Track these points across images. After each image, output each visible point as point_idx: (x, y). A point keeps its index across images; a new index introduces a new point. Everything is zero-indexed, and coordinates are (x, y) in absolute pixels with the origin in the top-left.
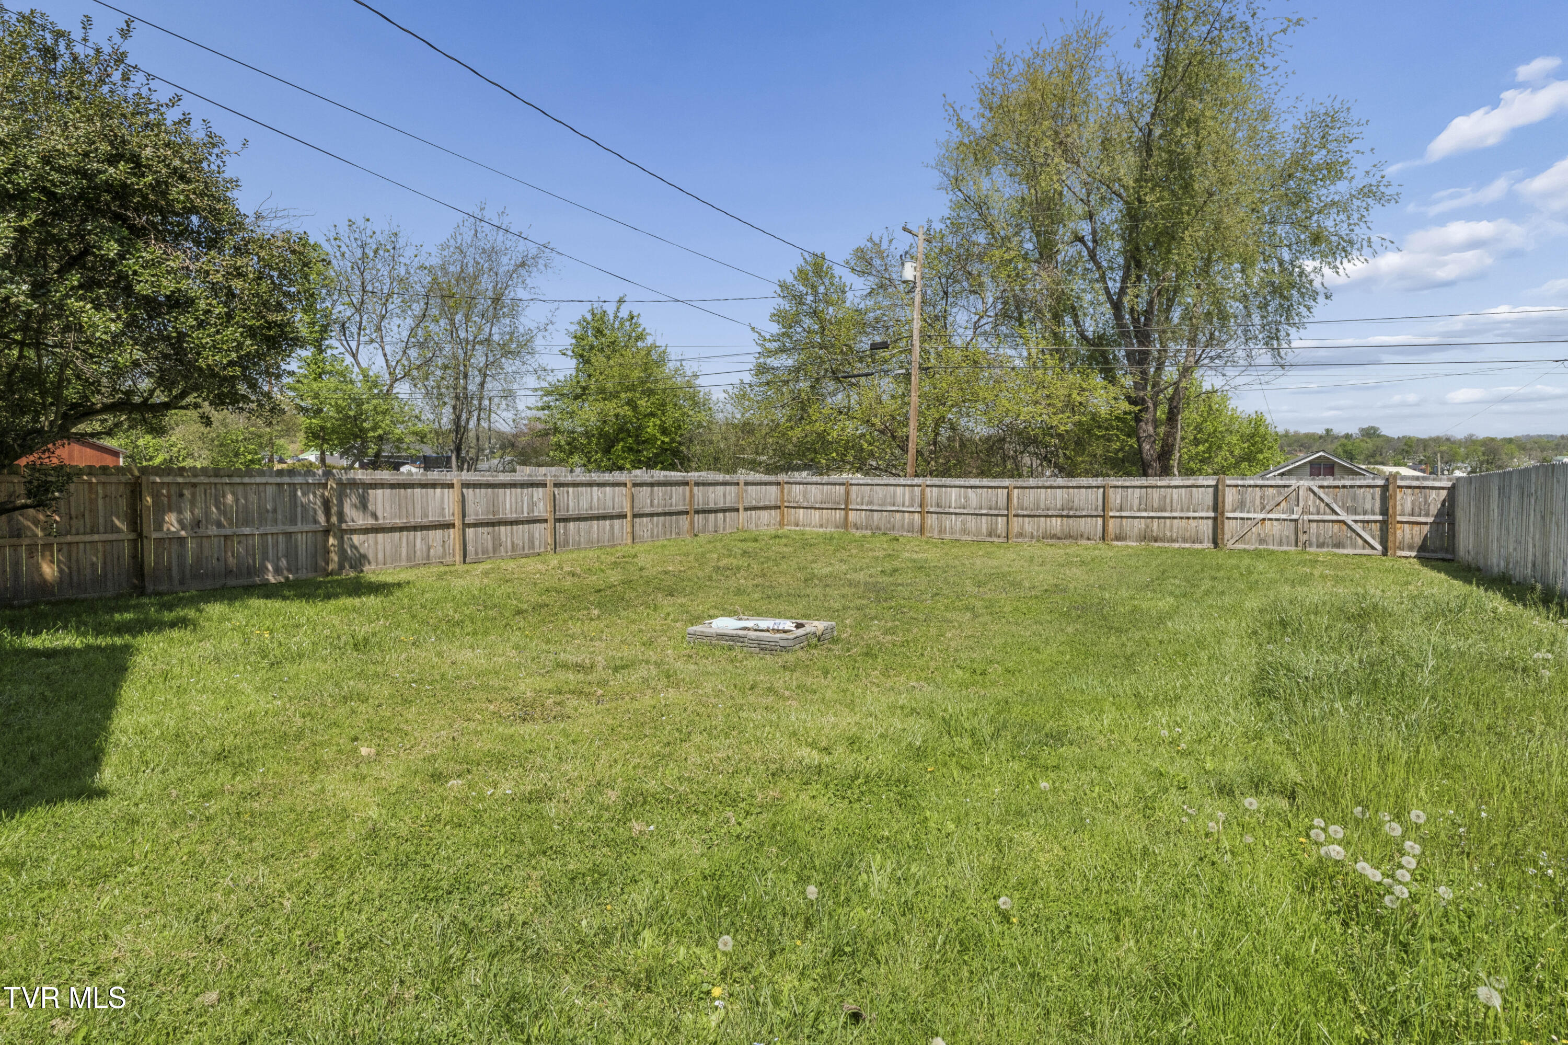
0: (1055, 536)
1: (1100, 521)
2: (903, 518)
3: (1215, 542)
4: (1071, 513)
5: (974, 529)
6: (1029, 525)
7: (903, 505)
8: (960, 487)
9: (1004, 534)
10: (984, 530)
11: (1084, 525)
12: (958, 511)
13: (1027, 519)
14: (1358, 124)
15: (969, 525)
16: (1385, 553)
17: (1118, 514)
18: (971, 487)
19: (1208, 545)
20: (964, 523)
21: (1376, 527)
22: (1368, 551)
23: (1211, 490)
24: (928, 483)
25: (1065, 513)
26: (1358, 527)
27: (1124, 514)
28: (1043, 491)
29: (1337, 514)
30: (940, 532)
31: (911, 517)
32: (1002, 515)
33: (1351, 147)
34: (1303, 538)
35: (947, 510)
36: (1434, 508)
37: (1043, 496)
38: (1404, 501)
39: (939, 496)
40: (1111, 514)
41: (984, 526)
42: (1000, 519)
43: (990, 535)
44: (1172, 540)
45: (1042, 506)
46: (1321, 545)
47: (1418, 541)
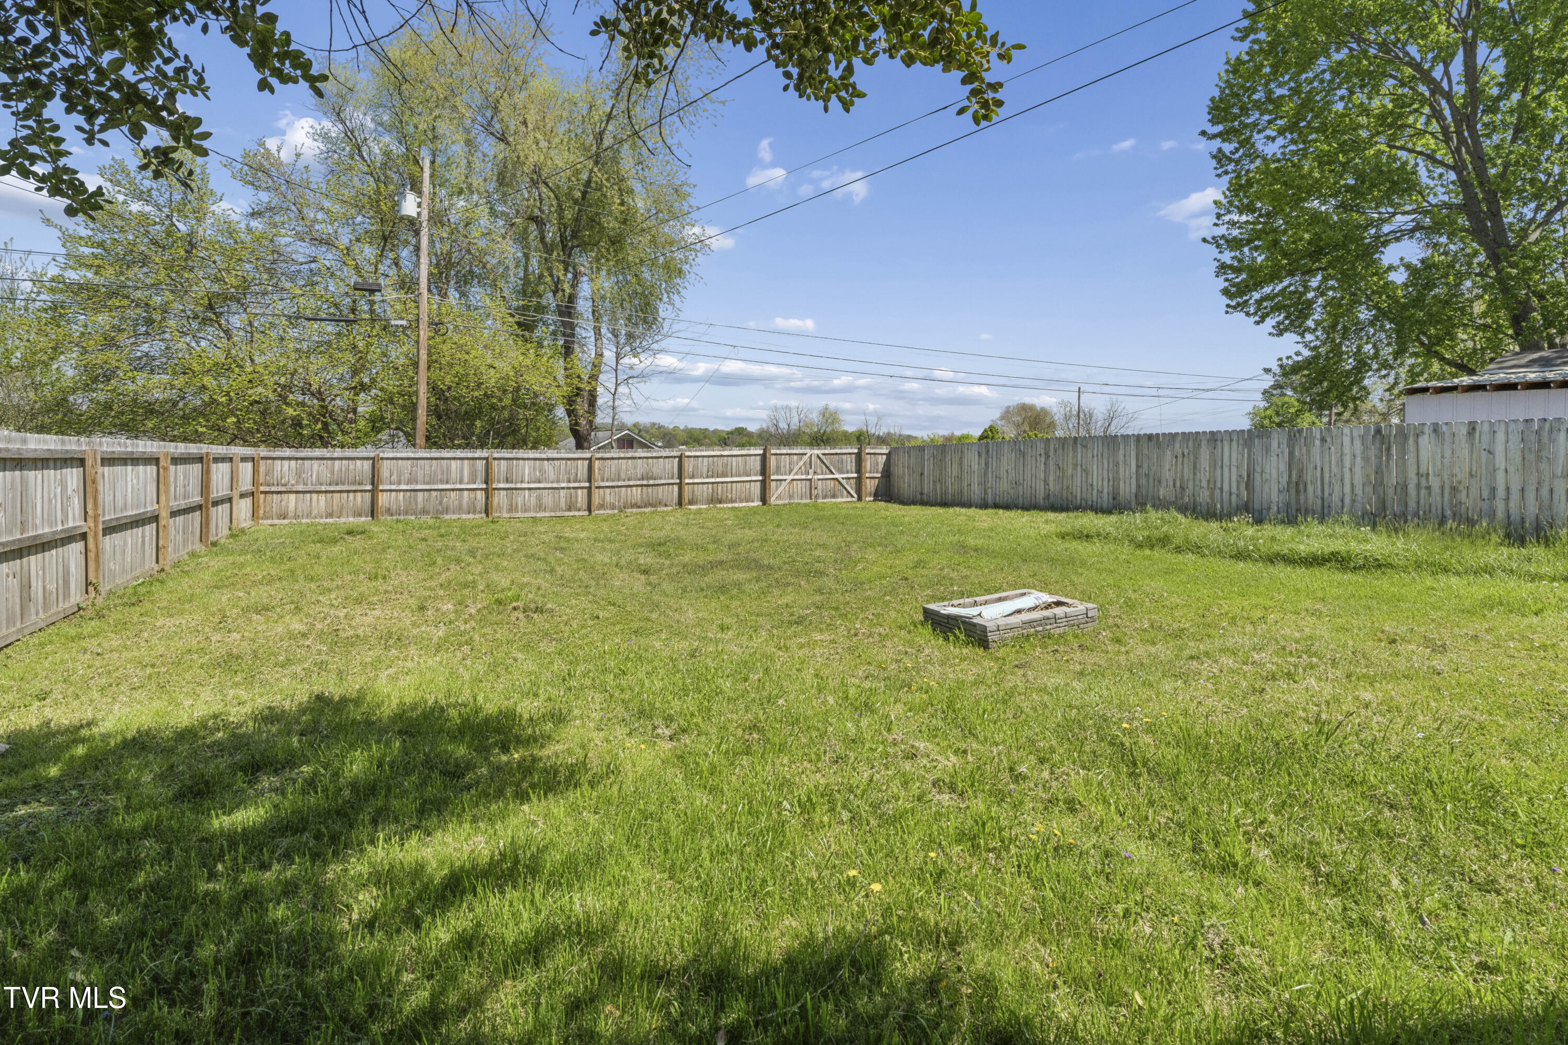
0: (635, 506)
1: (676, 488)
2: (461, 497)
3: (763, 500)
4: (651, 482)
5: (550, 504)
6: (609, 496)
7: (461, 482)
8: (535, 459)
9: (585, 507)
10: (563, 504)
11: (661, 492)
12: (532, 485)
13: (608, 491)
15: (545, 501)
16: (859, 500)
17: (691, 481)
18: (548, 459)
19: (757, 503)
20: (539, 499)
21: (853, 481)
22: (850, 499)
23: (758, 458)
24: (496, 455)
25: (645, 482)
26: (844, 482)
27: (696, 481)
28: (624, 461)
29: (832, 473)
30: (510, 510)
31: (472, 494)
32: (582, 488)
34: (814, 492)
35: (519, 486)
36: (881, 467)
37: (624, 467)
38: (868, 463)
39: (509, 470)
40: (687, 481)
41: (563, 501)
42: (580, 491)
43: (569, 510)
44: (732, 501)
45: (623, 476)
46: (825, 497)
47: (873, 489)
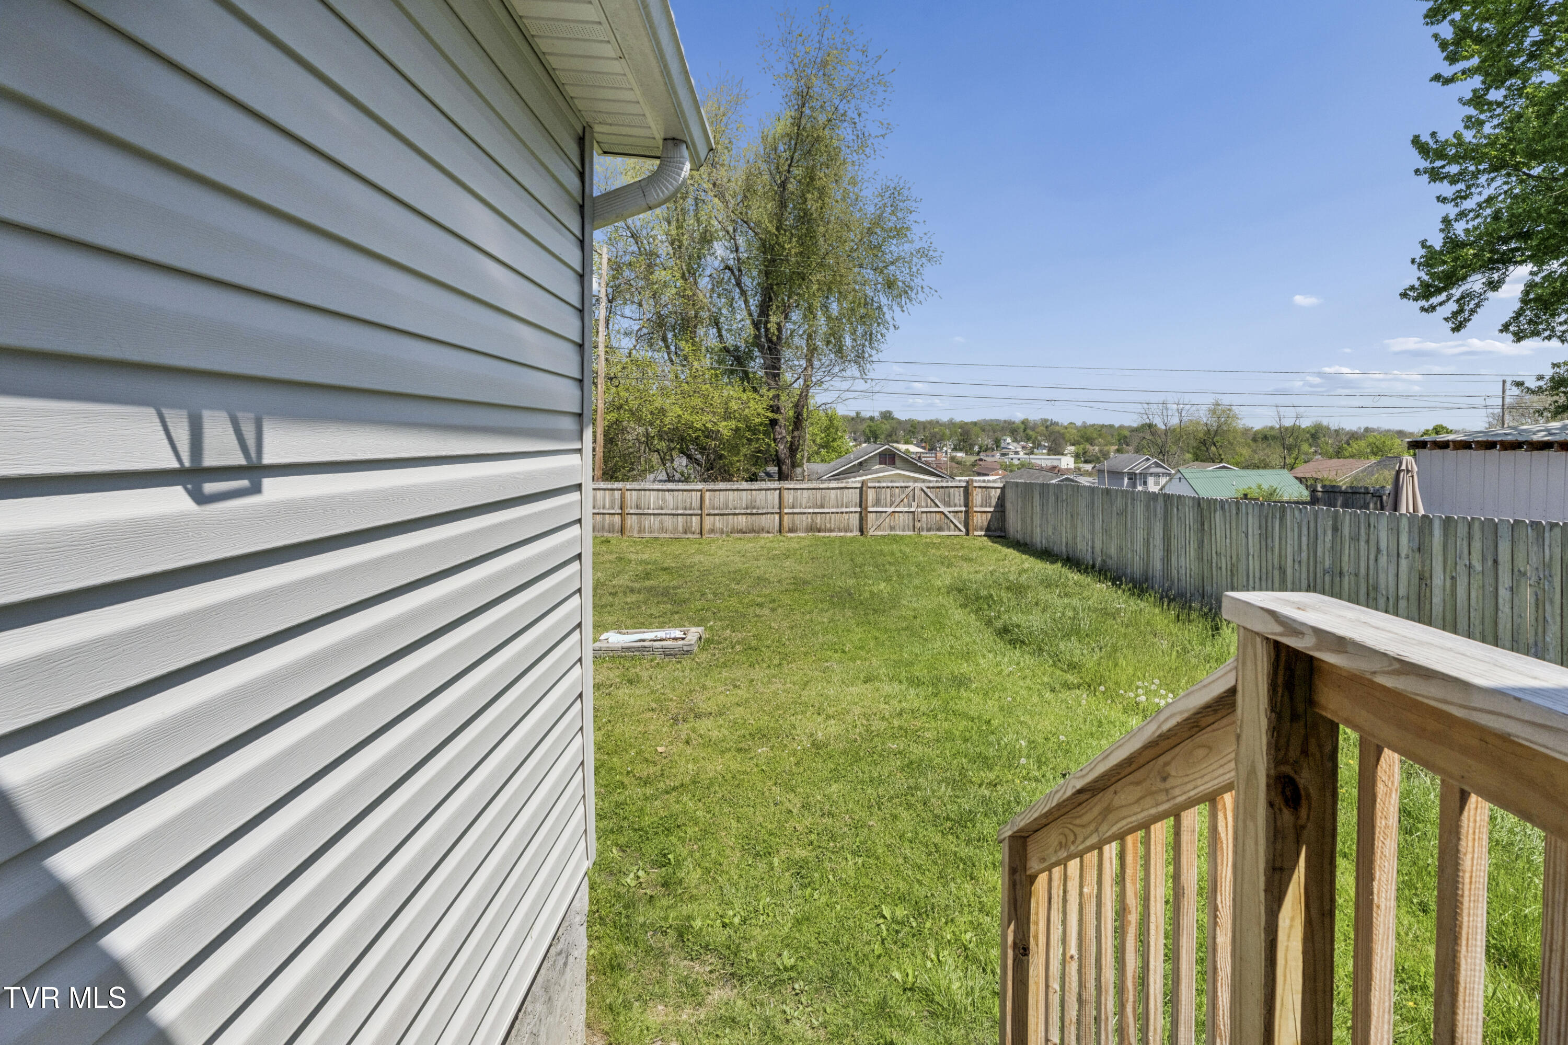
0: (741, 531)
1: (777, 517)
2: (604, 519)
3: (862, 531)
4: (754, 511)
5: (671, 527)
6: (719, 522)
7: (604, 508)
8: (658, 490)
9: (698, 531)
10: (680, 529)
11: (764, 521)
12: (656, 512)
13: (717, 518)
14: (915, 201)
15: (666, 524)
16: (967, 534)
17: (791, 511)
18: (668, 490)
19: (856, 533)
20: (662, 522)
21: (962, 516)
22: (957, 533)
23: (858, 490)
24: (628, 487)
25: (749, 511)
26: (951, 516)
27: (796, 511)
28: (731, 493)
29: (938, 506)
30: (640, 531)
31: (612, 517)
32: (696, 515)
33: (912, 217)
34: (918, 525)
35: (646, 511)
36: (994, 501)
37: (731, 497)
38: (977, 497)
39: (639, 499)
40: (786, 511)
41: (680, 525)
42: (694, 518)
43: (686, 532)
44: (831, 531)
45: (730, 506)
46: (929, 530)
47: (985, 524)
